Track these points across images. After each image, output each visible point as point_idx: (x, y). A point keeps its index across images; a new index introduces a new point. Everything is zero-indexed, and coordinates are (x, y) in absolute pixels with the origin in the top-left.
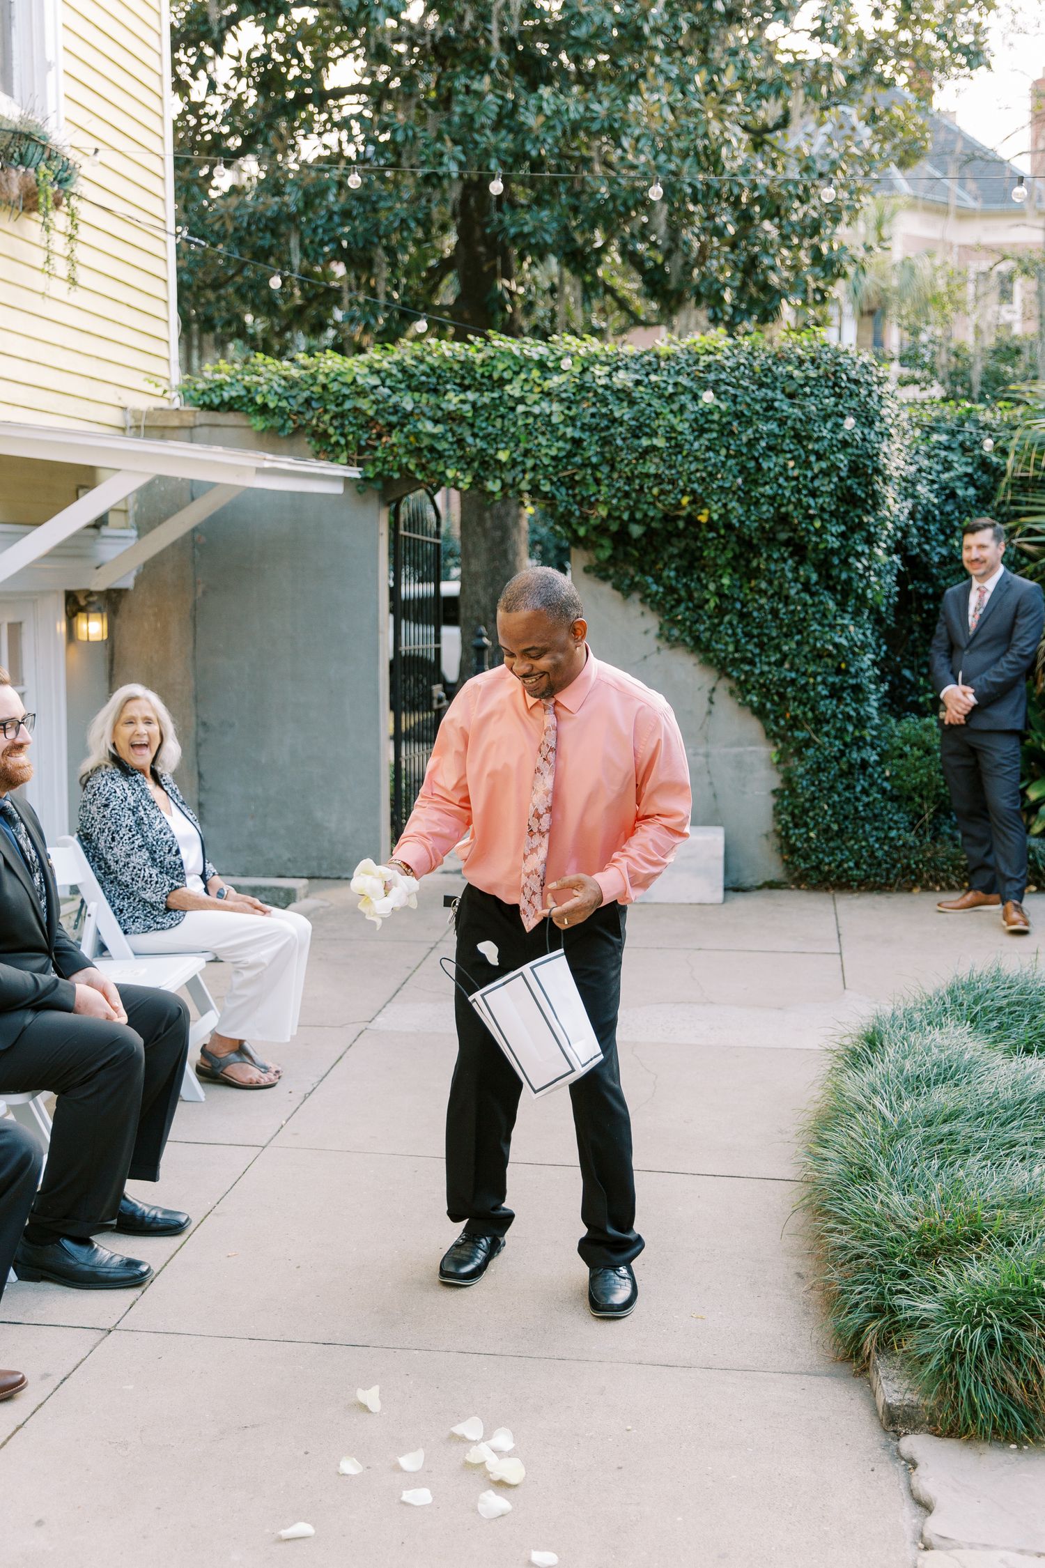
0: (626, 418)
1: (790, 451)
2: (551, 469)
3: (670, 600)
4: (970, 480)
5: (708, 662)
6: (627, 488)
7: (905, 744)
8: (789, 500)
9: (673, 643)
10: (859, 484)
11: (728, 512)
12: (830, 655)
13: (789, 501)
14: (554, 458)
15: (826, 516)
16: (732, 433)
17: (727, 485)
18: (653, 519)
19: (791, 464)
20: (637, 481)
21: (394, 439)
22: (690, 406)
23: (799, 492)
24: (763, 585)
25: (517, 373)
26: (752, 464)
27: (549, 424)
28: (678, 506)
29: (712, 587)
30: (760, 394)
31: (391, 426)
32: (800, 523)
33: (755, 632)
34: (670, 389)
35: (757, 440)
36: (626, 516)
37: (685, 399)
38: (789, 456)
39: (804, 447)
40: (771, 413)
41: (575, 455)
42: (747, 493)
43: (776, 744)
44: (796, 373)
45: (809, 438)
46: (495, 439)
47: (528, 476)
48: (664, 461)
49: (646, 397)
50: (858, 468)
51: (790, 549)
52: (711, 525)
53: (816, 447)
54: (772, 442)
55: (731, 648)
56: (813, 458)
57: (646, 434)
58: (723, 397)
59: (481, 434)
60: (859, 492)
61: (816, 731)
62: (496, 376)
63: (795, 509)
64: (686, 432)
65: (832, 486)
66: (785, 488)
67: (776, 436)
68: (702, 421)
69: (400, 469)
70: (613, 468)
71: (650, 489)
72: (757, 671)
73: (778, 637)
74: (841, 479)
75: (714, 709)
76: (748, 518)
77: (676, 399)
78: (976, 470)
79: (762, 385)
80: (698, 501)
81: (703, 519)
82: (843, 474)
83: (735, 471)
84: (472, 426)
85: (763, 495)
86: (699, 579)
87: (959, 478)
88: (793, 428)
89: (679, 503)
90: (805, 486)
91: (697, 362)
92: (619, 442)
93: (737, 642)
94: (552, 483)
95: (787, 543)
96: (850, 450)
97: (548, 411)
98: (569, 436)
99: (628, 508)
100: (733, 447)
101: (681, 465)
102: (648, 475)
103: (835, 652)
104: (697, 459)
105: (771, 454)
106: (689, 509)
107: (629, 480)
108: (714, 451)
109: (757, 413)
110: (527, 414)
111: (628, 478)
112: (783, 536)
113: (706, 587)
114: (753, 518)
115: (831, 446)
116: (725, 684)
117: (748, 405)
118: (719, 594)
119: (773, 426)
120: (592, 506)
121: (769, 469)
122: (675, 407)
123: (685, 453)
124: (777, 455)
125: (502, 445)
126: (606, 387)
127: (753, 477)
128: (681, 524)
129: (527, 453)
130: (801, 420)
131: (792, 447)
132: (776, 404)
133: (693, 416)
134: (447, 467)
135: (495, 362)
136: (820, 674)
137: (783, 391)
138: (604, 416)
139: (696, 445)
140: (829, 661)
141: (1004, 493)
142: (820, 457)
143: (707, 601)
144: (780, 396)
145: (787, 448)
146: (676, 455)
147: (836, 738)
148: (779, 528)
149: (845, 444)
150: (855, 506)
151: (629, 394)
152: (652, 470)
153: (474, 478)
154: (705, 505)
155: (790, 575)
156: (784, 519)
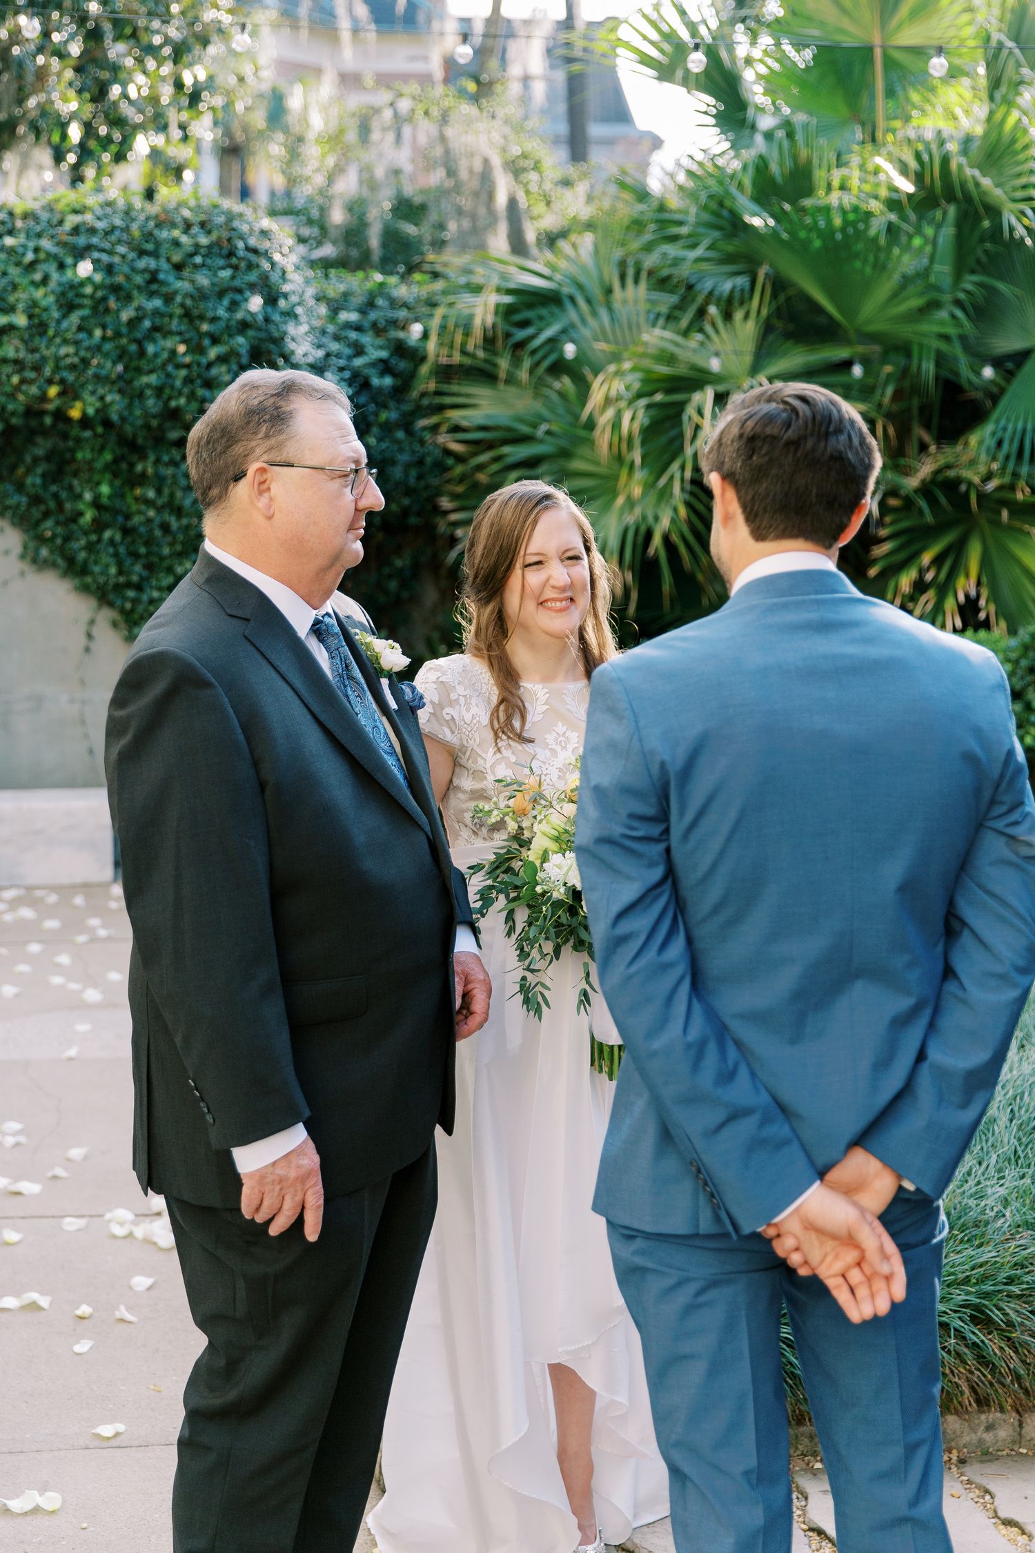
1: (180, 333)
3: (36, 513)
4: (385, 367)
5: (85, 589)
8: (180, 391)
9: (39, 564)
11: (106, 405)
13: (180, 394)
16: (108, 310)
17: (103, 372)
18: (13, 414)
19: (181, 348)
22: (55, 276)
23: (192, 381)
24: (151, 494)
26: (133, 348)
28: (43, 398)
29: (88, 496)
30: (142, 263)
33: (143, 550)
34: (30, 256)
35: (139, 319)
37: (51, 268)
38: (178, 338)
39: (197, 329)
40: (154, 287)
42: (129, 383)
44: (184, 239)
45: (202, 318)
48: (25, 343)
50: (262, 354)
52: (85, 422)
53: (211, 328)
54: (158, 321)
55: (113, 570)
56: (206, 342)
57: (3, 310)
63: (188, 402)
64: (52, 308)
66: (174, 377)
67: (162, 315)
68: (70, 295)
71: (9, 376)
72: (145, 598)
73: (171, 555)
75: (93, 646)
76: (131, 413)
77: (37, 267)
78: (391, 355)
79: (142, 253)
81: (75, 413)
82: (244, 361)
83: (114, 355)
85: (147, 386)
86: (71, 488)
87: (373, 364)
88: (183, 306)
89: (45, 394)
90: (199, 376)
91: (61, 222)
93: (120, 564)
96: (250, 333)
100: (109, 327)
101: (46, 349)
102: (6, 361)
104: (65, 341)
105: (156, 336)
106: (57, 402)
108: (86, 331)
109: (138, 286)
112: (173, 435)
113: (79, 497)
114: (137, 413)
115: (228, 327)
116: (107, 615)
117: (127, 277)
118: (96, 504)
119: (157, 303)
121: (155, 354)
122: (38, 277)
123: (50, 334)
124: (163, 338)
127: (134, 361)
128: (48, 420)
130: (191, 296)
131: (183, 328)
132: (161, 276)
133: (59, 289)
137: (168, 259)
139: (64, 324)
141: (425, 381)
142: (215, 340)
143: (81, 514)
144: (164, 265)
145: (175, 330)
146: (39, 336)
148: (168, 425)
149: (244, 326)
152: (11, 354)
154: (77, 397)
156: (173, 415)
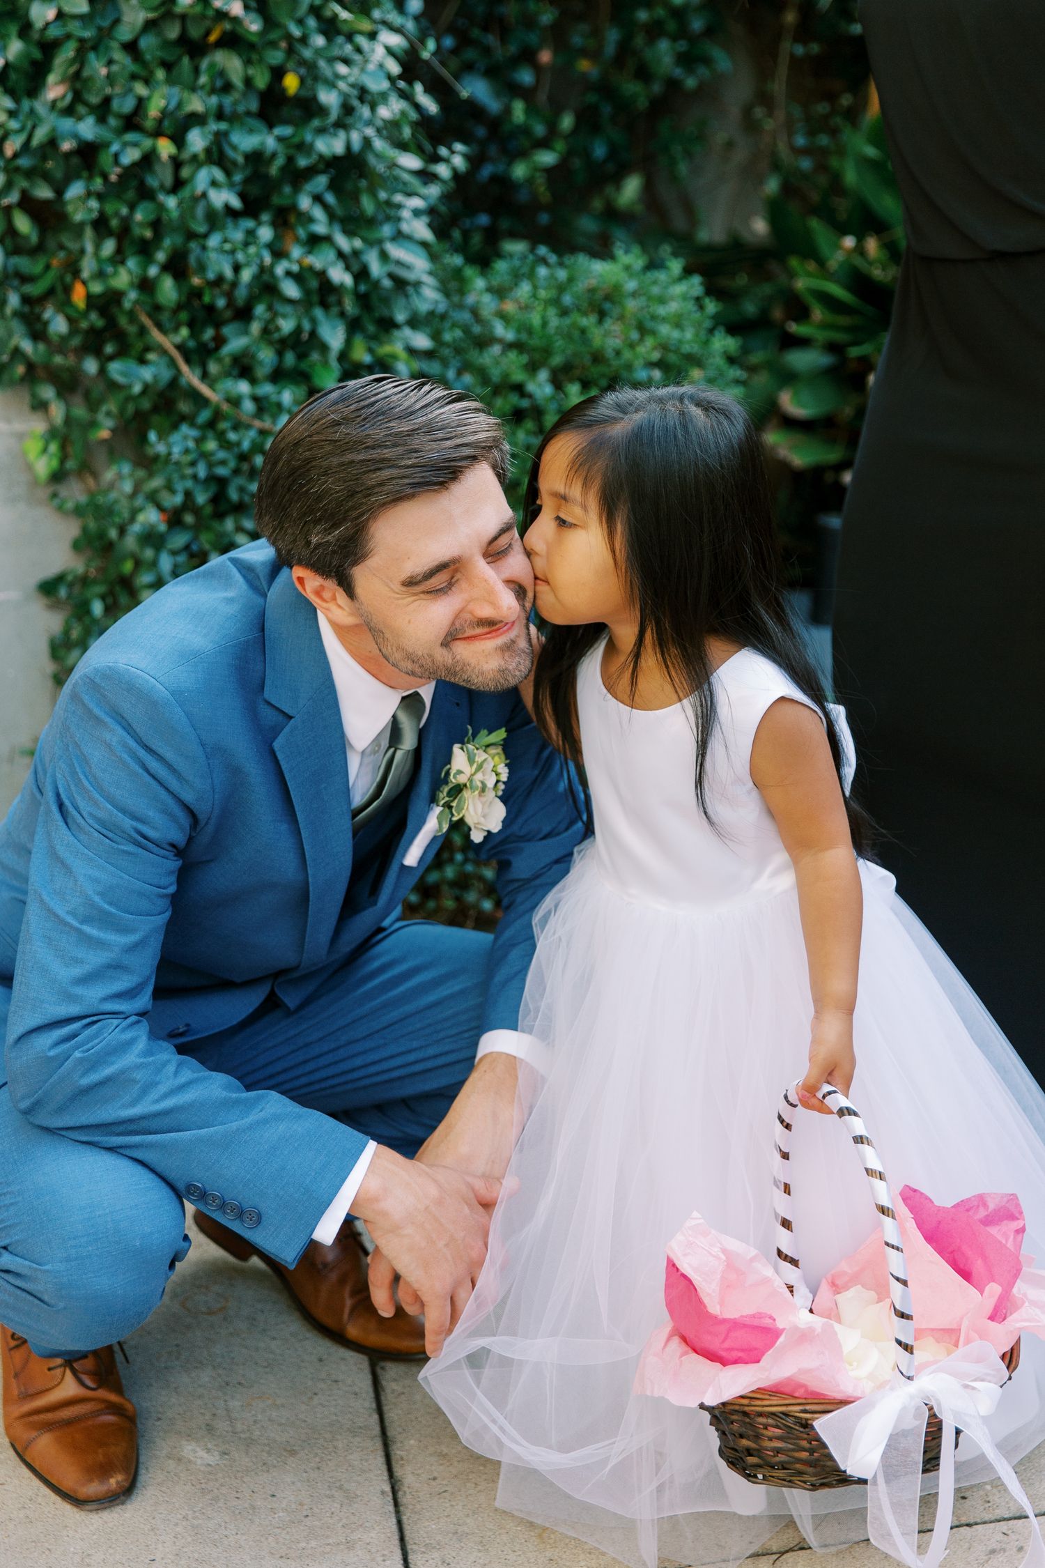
7: (532, 368)
12: (234, 40)
43: (40, 406)
61: (199, 355)
103: (254, 25)
136: (196, 119)
140: (233, 65)
147: (278, 376)
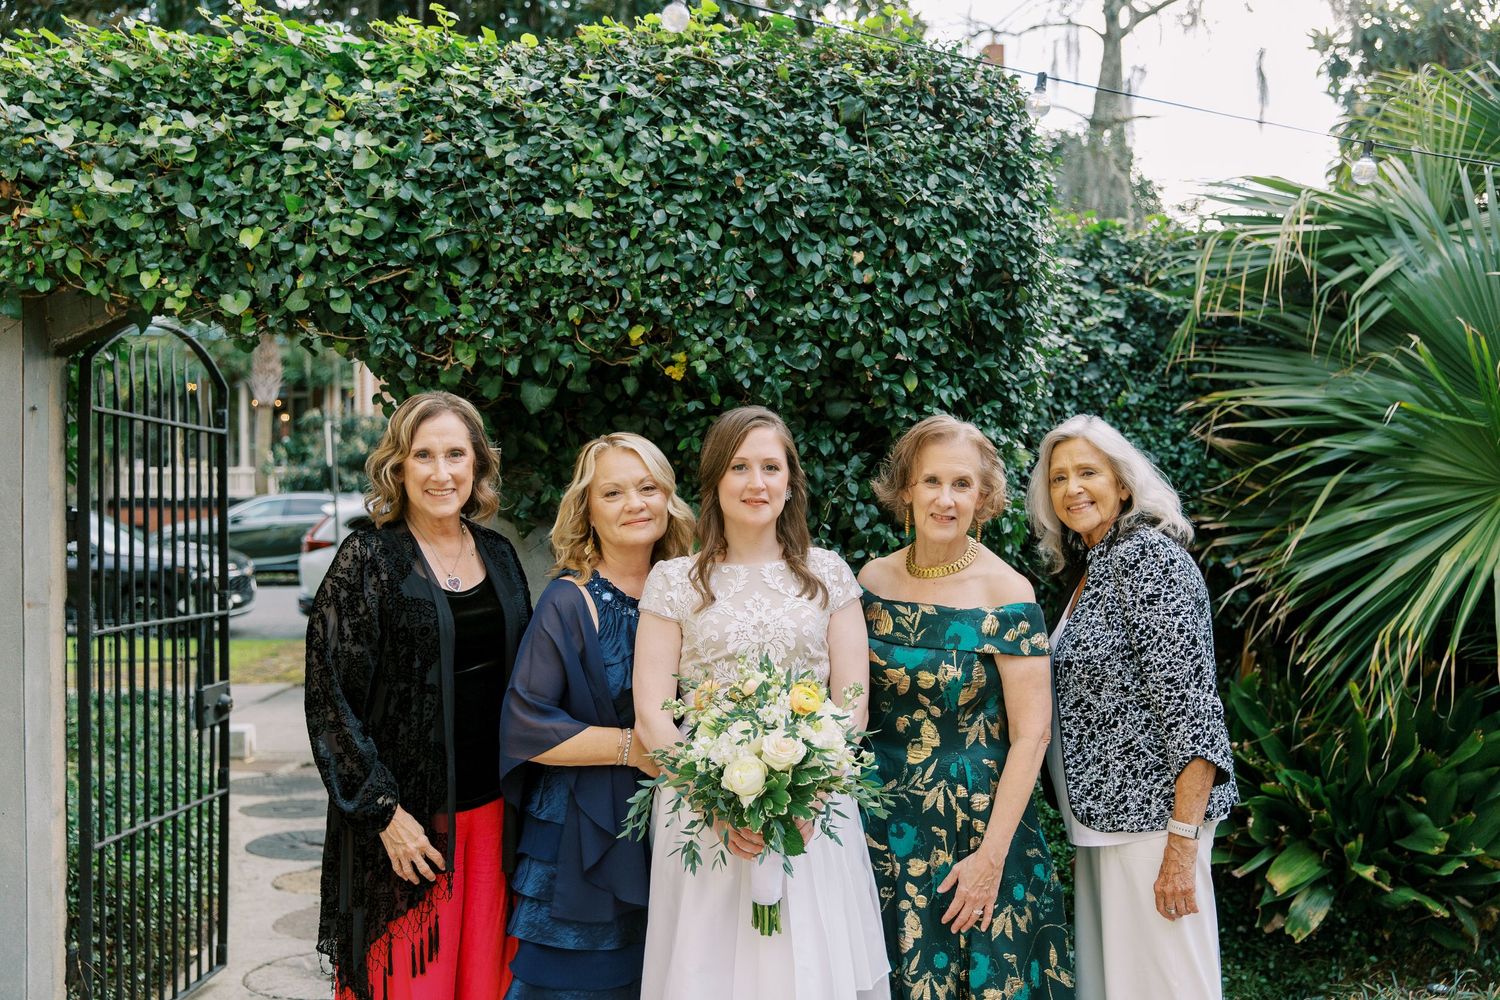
0: (510, 160)
1: (856, 232)
2: (351, 266)
6: (514, 307)
8: (855, 331)
10: (993, 303)
11: (728, 356)
13: (855, 336)
14: (358, 243)
15: (928, 369)
16: (734, 194)
17: (725, 300)
18: (570, 370)
19: (859, 257)
20: (536, 293)
21: (35, 212)
22: (644, 137)
23: (875, 314)
25: (293, 83)
26: (775, 258)
27: (348, 172)
28: (623, 346)
30: (790, 119)
31: (33, 187)
32: (877, 381)
34: (605, 104)
35: (787, 206)
36: (513, 368)
37: (636, 122)
38: (853, 240)
39: (885, 223)
40: (812, 155)
41: (404, 238)
42: (766, 318)
44: (862, 81)
45: (895, 206)
46: (239, 208)
47: (303, 282)
48: (592, 251)
49: (554, 121)
50: (993, 271)
51: (855, 435)
52: (693, 386)
53: (909, 224)
54: (817, 212)
56: (902, 247)
57: (554, 195)
58: (713, 121)
59: (210, 199)
60: (993, 321)
62: (253, 88)
63: (867, 351)
64: (638, 189)
65: (943, 304)
66: (847, 307)
67: (821, 198)
68: (670, 168)
69: (50, 272)
70: (485, 267)
71: (564, 308)
74: (959, 292)
76: (770, 371)
77: (616, 124)
78: (1127, 313)
79: (792, 104)
80: (662, 335)
81: (676, 373)
82: (962, 281)
83: (742, 271)
84: (197, 183)
85: (801, 324)
88: (861, 186)
89: (627, 340)
90: (888, 304)
91: (657, 56)
92: (496, 210)
94: (357, 298)
95: (847, 424)
96: (975, 235)
97: (346, 146)
98: (388, 195)
99: (518, 349)
100: (735, 222)
101: (626, 259)
102: (557, 281)
104: (660, 247)
105: (815, 237)
106: (645, 352)
107: (519, 291)
108: (696, 229)
109: (785, 154)
110: (304, 156)
111: (515, 286)
112: (840, 410)
114: (779, 370)
115: (938, 222)
117: (767, 139)
119: (817, 180)
120: (444, 344)
121: (813, 267)
122: (614, 139)
123: (634, 234)
124: (826, 240)
125: (253, 218)
126: (470, 102)
127: (779, 281)
128: (631, 385)
129: (301, 234)
130: (875, 170)
131: (859, 222)
132: (825, 138)
133: (652, 157)
134: (141, 268)
135: (254, 63)
137: (836, 118)
138: (463, 158)
139: (659, 217)
142: (915, 246)
144: (829, 123)
145: (849, 226)
146: (616, 237)
148: (833, 393)
149: (966, 221)
150: (984, 352)
151: (519, 118)
152: (566, 270)
153: (196, 288)
154: (678, 344)
155: (854, 488)
156: (841, 373)
